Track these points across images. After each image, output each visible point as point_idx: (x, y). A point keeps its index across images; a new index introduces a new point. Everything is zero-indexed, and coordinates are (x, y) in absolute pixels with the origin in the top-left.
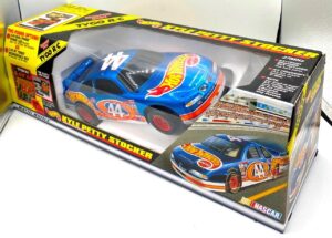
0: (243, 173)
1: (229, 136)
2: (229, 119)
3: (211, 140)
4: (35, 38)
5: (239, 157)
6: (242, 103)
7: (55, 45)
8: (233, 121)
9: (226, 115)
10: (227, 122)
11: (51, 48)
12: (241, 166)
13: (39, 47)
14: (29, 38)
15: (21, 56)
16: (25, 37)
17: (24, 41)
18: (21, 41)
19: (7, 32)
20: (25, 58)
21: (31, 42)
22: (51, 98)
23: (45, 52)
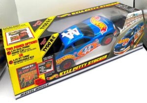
0: (135, 38)
1: (131, 29)
3: (127, 33)
4: (34, 42)
5: (134, 34)
6: (132, 16)
7: (51, 38)
8: (131, 23)
9: (129, 23)
10: (130, 25)
11: (49, 41)
12: (134, 36)
13: (40, 45)
14: (29, 45)
15: (27, 58)
16: (25, 46)
17: (25, 49)
18: (23, 50)
19: (6, 52)
20: (30, 57)
21: (32, 46)
22: (52, 69)
23: (45, 46)
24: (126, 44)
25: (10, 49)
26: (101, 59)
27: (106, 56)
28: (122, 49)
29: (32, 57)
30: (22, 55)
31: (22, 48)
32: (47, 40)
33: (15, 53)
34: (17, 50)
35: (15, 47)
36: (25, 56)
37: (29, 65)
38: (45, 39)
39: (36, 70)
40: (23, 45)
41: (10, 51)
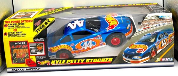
0: (157, 47)
1: (151, 33)
2: (149, 26)
3: (143, 38)
5: (155, 41)
6: (153, 18)
7: (46, 21)
8: (151, 26)
9: (148, 25)
10: (149, 28)
11: (44, 24)
12: (156, 44)
13: (34, 25)
14: (24, 22)
15: (20, 34)
16: (21, 23)
17: (20, 25)
18: (18, 26)
19: (4, 24)
20: (23, 34)
21: (27, 24)
22: (43, 53)
23: (39, 27)
24: (142, 52)
25: (7, 22)
26: (103, 60)
27: (111, 60)
28: (136, 57)
29: (24, 35)
30: (16, 30)
31: (17, 24)
32: (42, 22)
33: (11, 27)
34: (13, 24)
35: (12, 22)
36: (19, 32)
37: (21, 42)
38: (40, 21)
39: (27, 49)
40: (19, 21)
41: (7, 24)
